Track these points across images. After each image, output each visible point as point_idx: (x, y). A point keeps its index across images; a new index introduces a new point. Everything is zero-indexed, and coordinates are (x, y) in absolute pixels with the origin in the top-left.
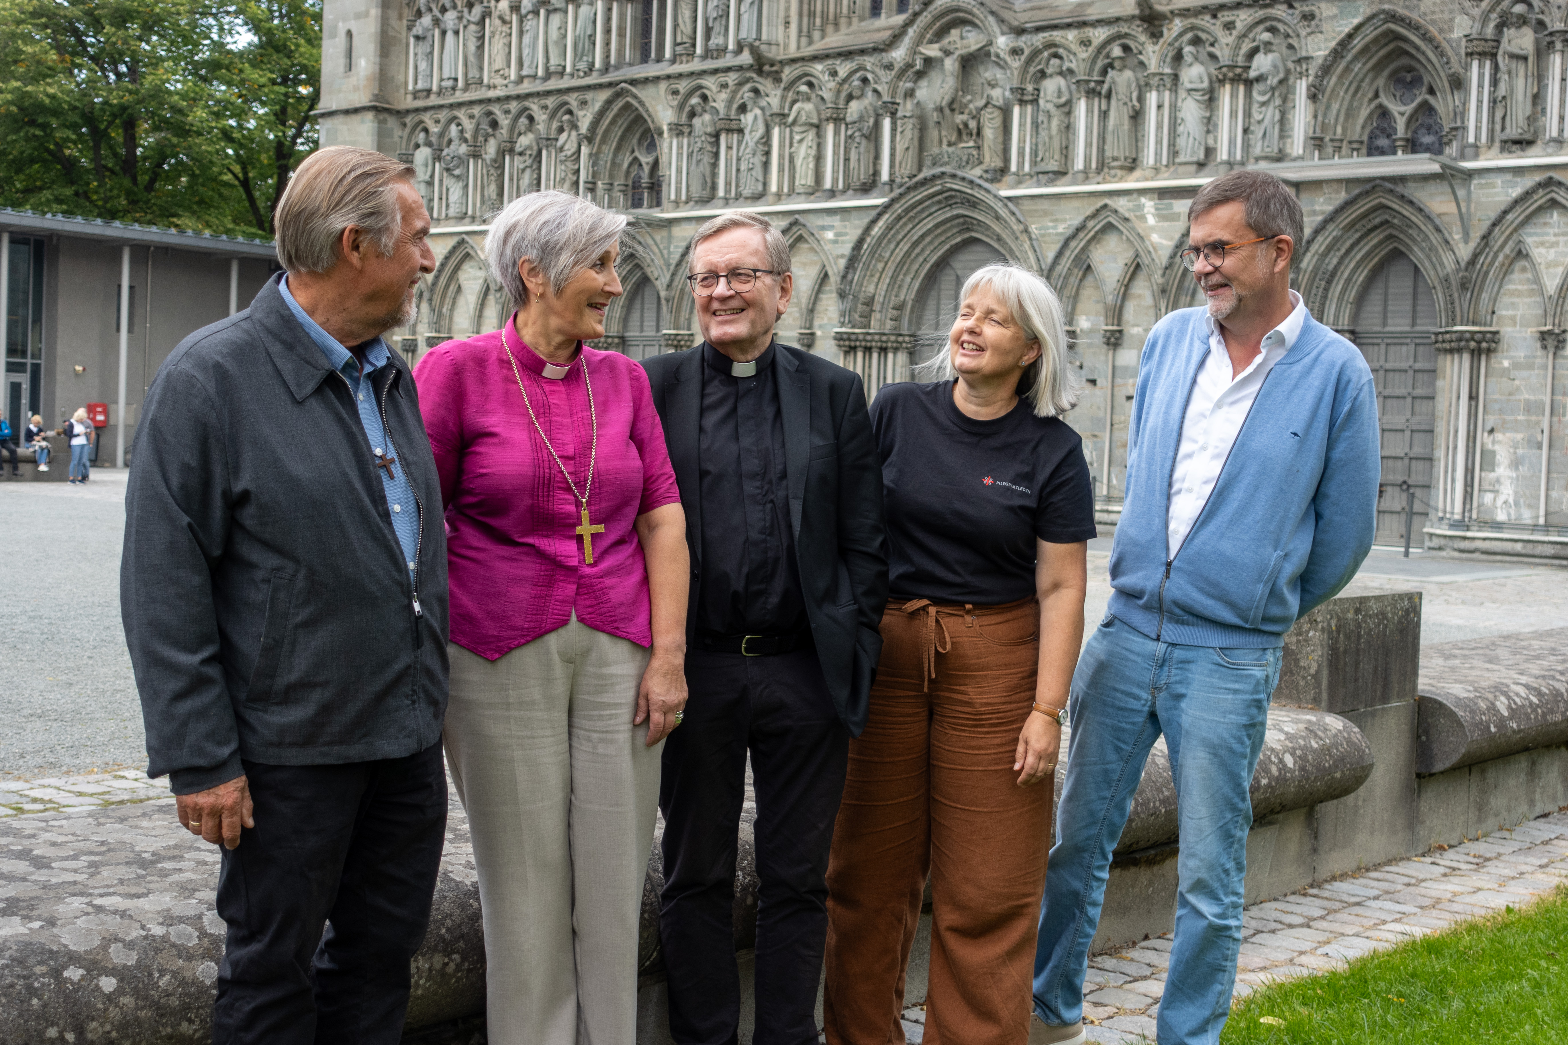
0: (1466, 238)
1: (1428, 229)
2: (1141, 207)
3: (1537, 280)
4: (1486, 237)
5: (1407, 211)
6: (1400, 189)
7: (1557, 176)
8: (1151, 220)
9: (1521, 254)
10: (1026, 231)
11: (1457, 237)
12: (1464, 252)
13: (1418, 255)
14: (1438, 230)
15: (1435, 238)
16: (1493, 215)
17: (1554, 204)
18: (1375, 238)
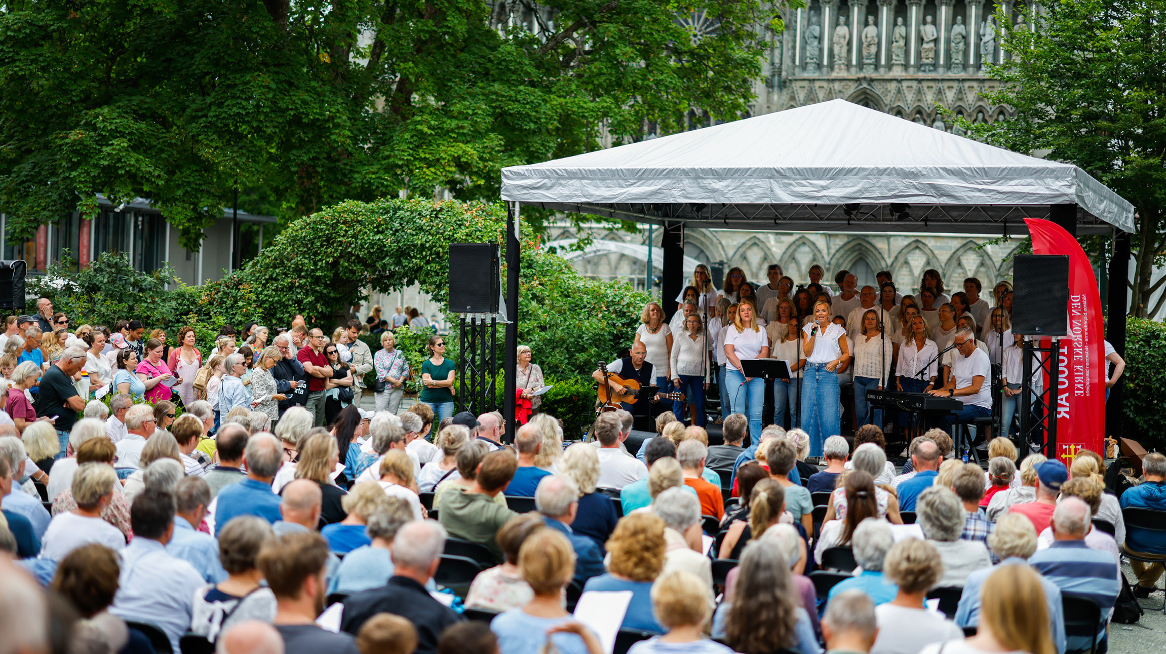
0: (889, 257)
1: (876, 253)
2: (768, 238)
3: (911, 271)
4: (896, 258)
5: (869, 246)
6: (867, 239)
7: (920, 239)
8: (773, 242)
9: (906, 262)
10: (721, 243)
11: (886, 256)
12: (889, 261)
13: (870, 260)
14: (880, 253)
15: (879, 256)
16: (899, 250)
17: (917, 247)
18: (855, 254)
